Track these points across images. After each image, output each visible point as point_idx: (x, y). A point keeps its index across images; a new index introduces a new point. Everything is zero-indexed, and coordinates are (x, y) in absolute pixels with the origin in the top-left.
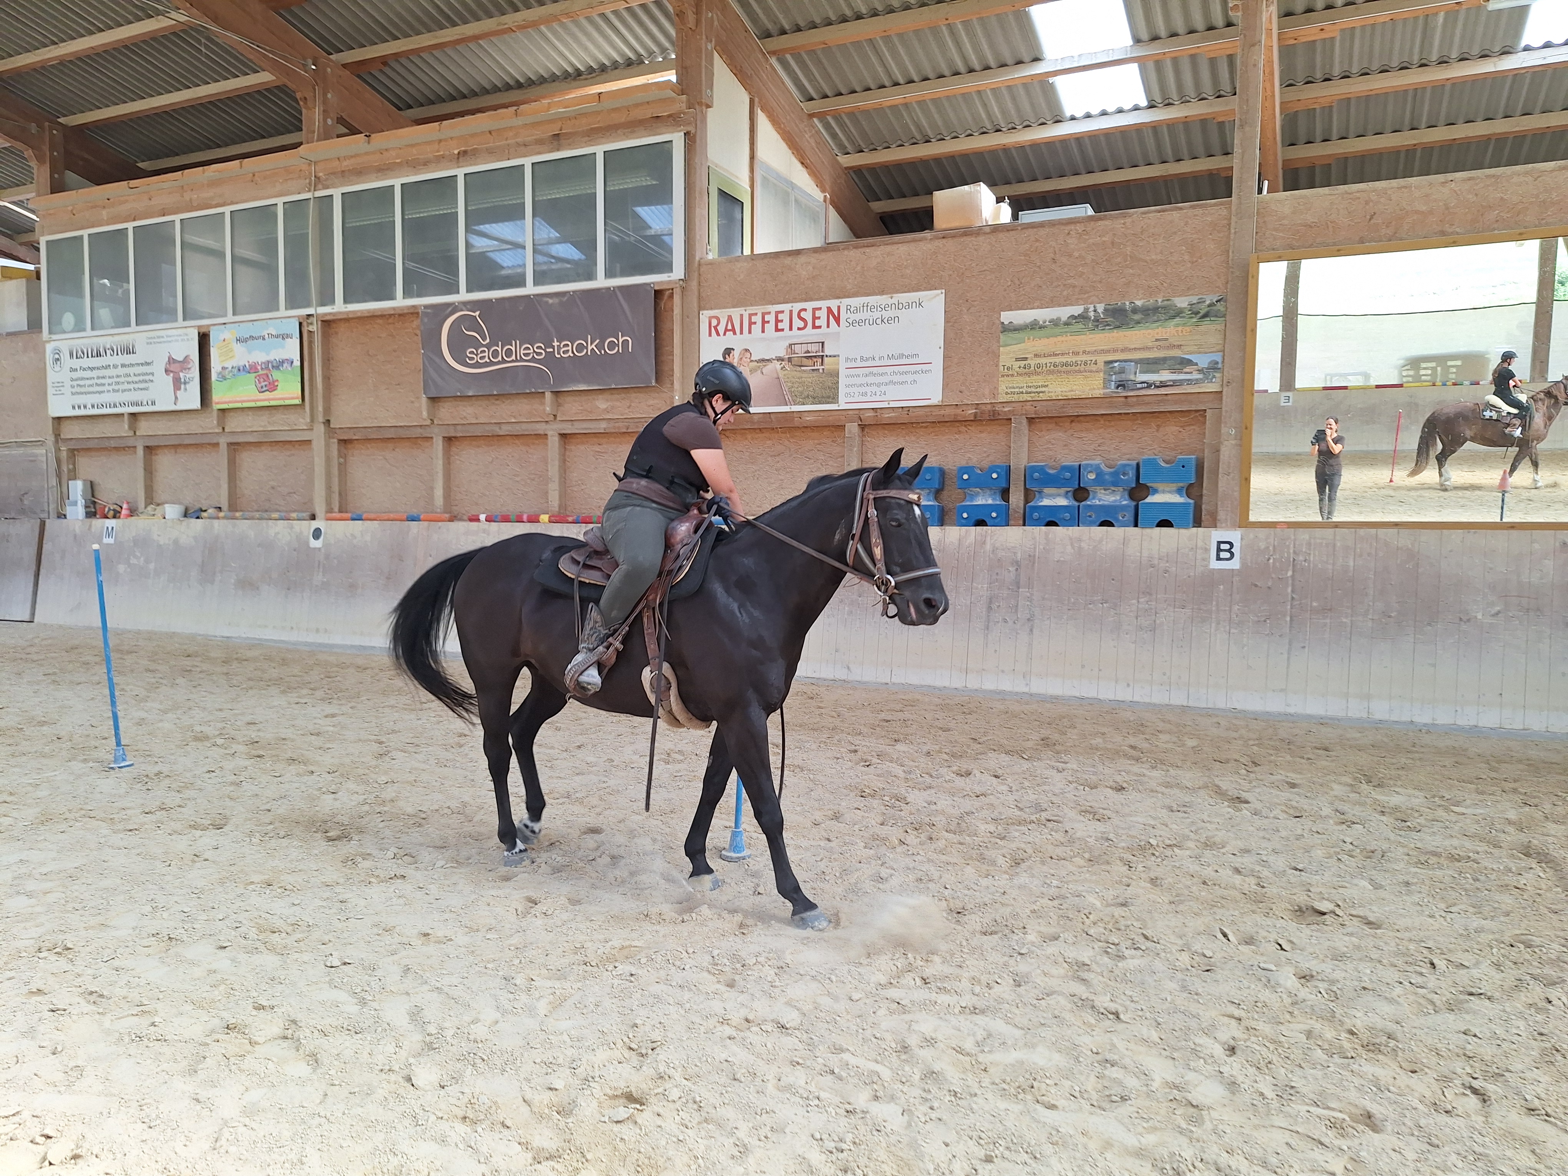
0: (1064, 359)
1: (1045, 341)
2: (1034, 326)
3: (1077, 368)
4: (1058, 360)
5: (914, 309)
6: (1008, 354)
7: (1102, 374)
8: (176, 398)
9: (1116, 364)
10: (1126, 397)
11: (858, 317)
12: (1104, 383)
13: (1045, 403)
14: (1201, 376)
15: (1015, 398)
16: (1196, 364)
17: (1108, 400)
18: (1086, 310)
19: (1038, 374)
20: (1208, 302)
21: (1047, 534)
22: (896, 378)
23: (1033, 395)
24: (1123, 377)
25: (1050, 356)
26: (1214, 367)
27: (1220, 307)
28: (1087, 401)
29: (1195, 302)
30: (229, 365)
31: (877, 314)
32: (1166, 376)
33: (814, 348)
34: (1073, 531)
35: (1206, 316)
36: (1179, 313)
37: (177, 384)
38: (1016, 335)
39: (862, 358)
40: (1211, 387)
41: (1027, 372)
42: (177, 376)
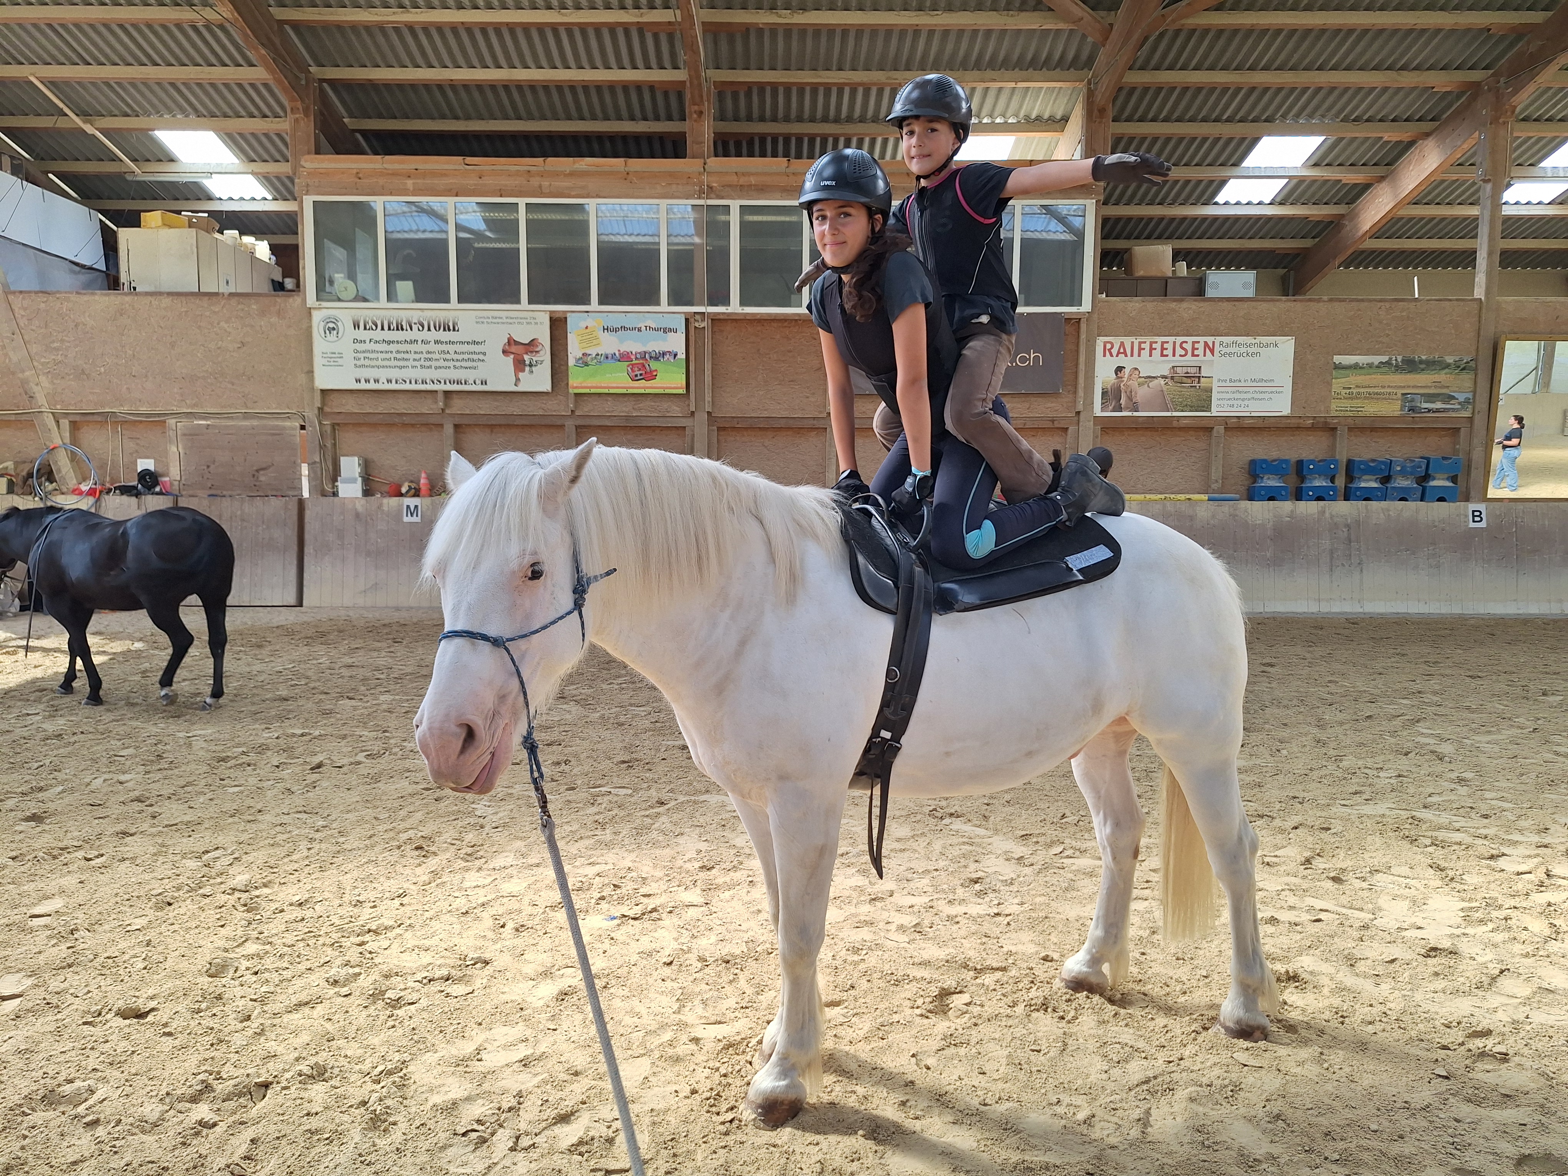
0: (1375, 390)
1: (1363, 377)
2: (1356, 367)
3: (1384, 397)
4: (1371, 390)
5: (1272, 349)
6: (1337, 385)
7: (1399, 402)
8: (518, 380)
9: (1409, 396)
10: (1413, 417)
11: (1228, 350)
12: (1401, 408)
13: (1361, 419)
14: (1460, 407)
15: (1341, 414)
16: (1457, 399)
17: (1402, 419)
18: (1390, 359)
19: (1357, 398)
20: (1465, 361)
21: (1366, 506)
22: (1256, 396)
23: (1353, 413)
24: (1413, 404)
25: (1366, 387)
26: (1467, 401)
27: (1472, 364)
28: (1387, 419)
29: (1456, 360)
30: (593, 352)
31: (1243, 350)
32: (1439, 405)
33: (1193, 371)
34: (1383, 504)
35: (1464, 369)
36: (1448, 366)
37: (520, 365)
38: (1342, 372)
39: (1231, 381)
40: (1467, 414)
41: (1351, 397)
42: (519, 358)
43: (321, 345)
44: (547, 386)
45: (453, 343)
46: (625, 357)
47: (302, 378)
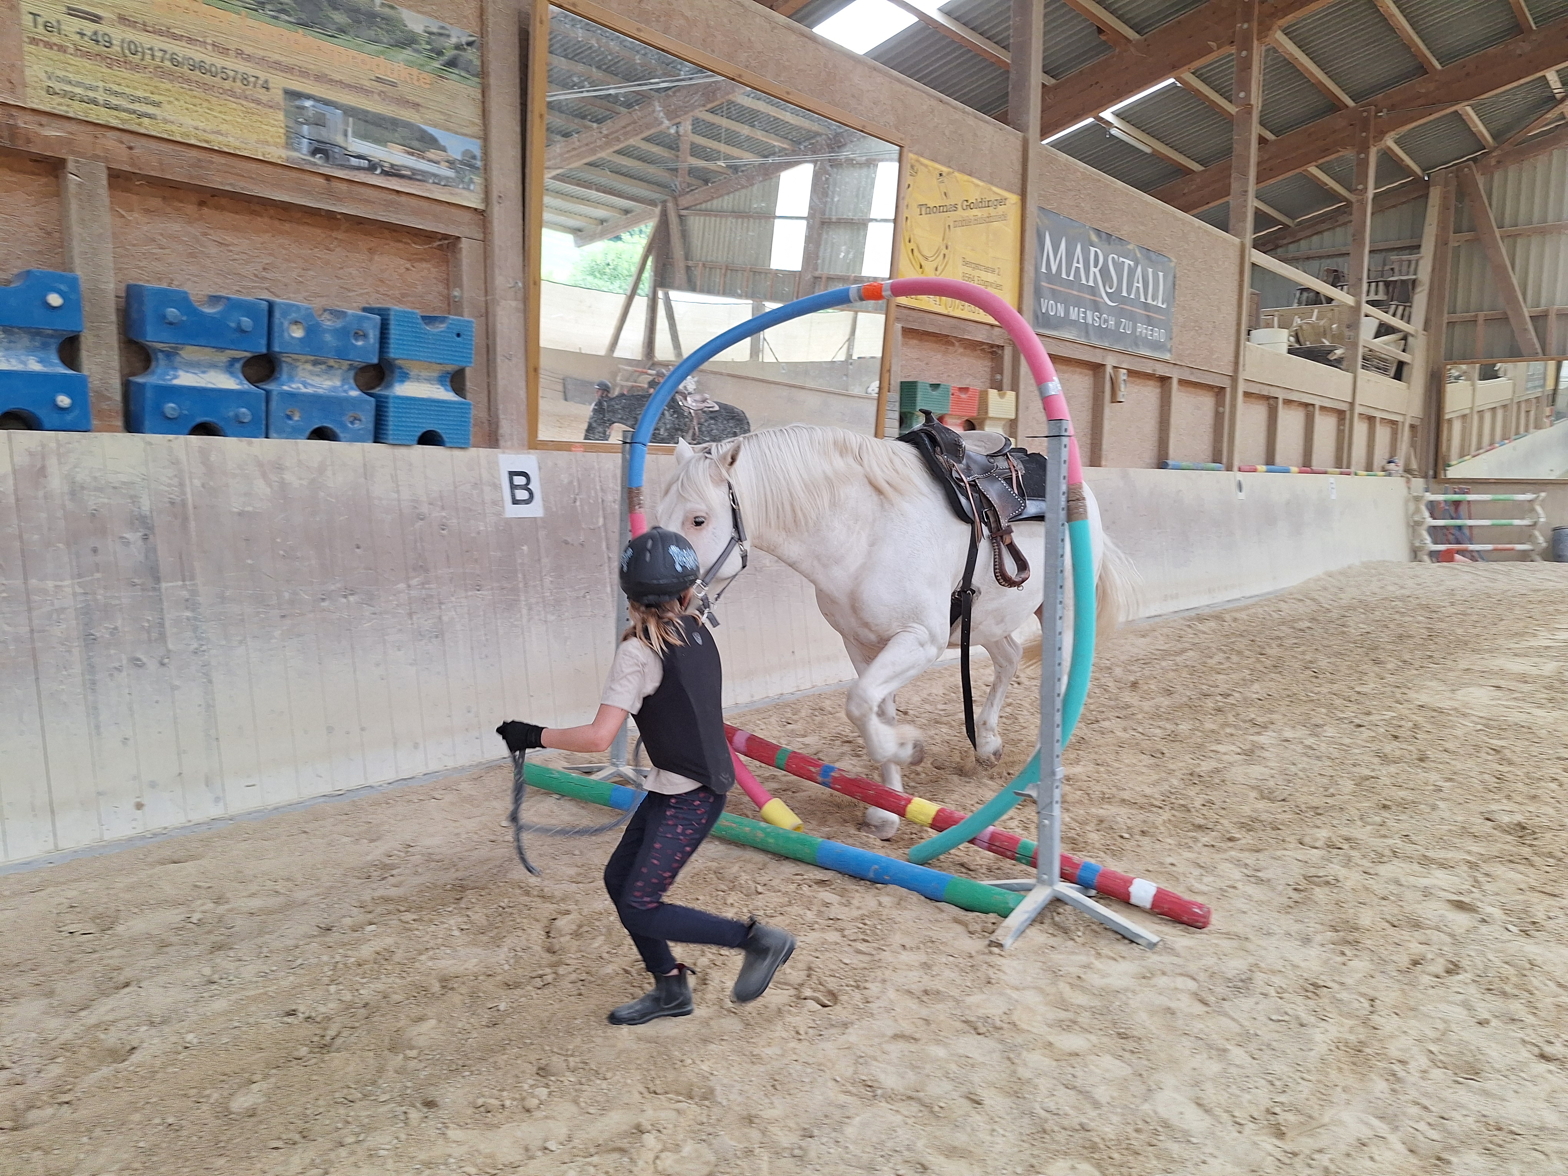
0: (196, 54)
3: (227, 85)
4: (182, 50)
7: (281, 116)
9: (308, 103)
10: (328, 178)
12: (288, 137)
13: (154, 145)
14: (451, 173)
15: (76, 110)
16: (444, 149)
17: (294, 174)
19: (136, 68)
20: (454, 40)
23: (124, 115)
24: (324, 134)
25: (160, 33)
26: (467, 163)
27: (471, 55)
28: (254, 166)
29: (435, 30)
32: (396, 155)
34: (261, 448)
35: (452, 63)
36: (411, 40)
40: (471, 199)
41: (103, 52)
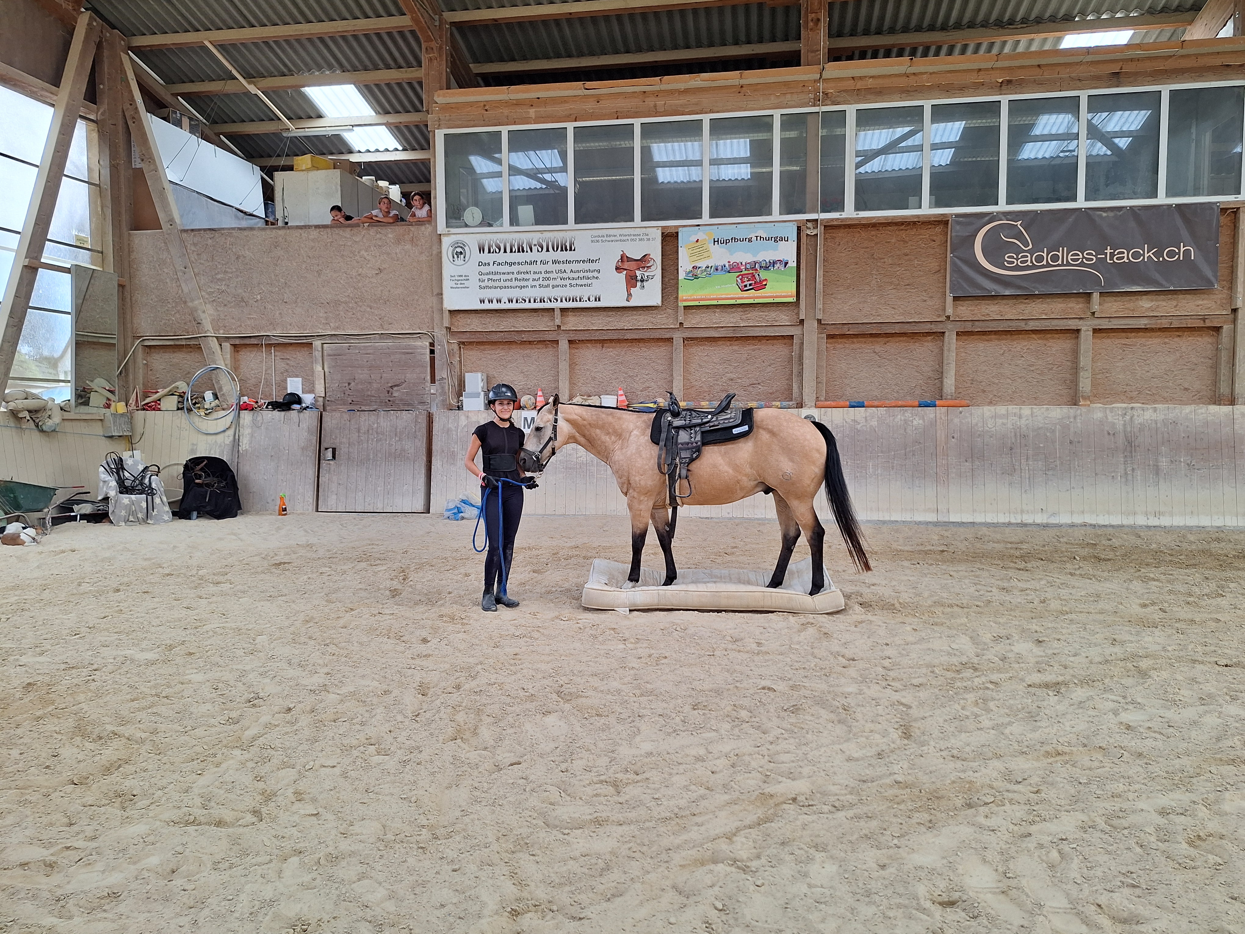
8: (630, 295)
30: (703, 264)
37: (632, 281)
42: (632, 274)
43: (449, 269)
44: (656, 300)
45: (570, 262)
46: (734, 268)
47: (433, 301)
